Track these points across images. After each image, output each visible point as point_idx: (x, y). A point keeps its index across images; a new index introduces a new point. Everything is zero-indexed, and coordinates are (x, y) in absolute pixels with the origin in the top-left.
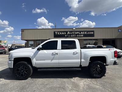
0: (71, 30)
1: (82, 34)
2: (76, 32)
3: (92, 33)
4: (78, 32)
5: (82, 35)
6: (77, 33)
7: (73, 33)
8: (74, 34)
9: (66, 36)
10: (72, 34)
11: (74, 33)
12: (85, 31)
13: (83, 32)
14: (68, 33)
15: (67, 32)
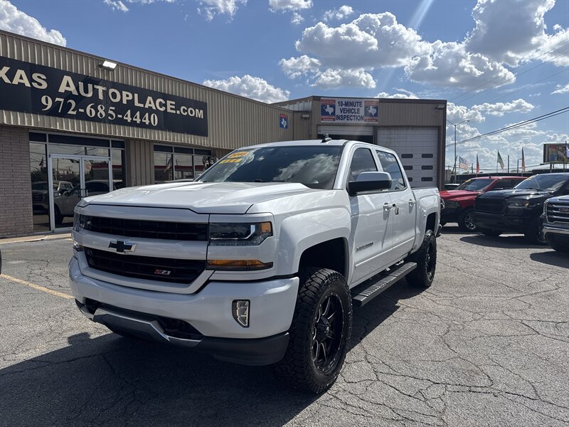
0: (86, 69)
1: (150, 111)
2: (122, 87)
3: (200, 114)
4: (132, 90)
5: (155, 120)
6: (126, 97)
7: (101, 89)
8: (107, 102)
9: (47, 102)
10: (95, 101)
11: (105, 93)
12: (166, 97)
13: (156, 95)
14: (67, 85)
15: (54, 76)
